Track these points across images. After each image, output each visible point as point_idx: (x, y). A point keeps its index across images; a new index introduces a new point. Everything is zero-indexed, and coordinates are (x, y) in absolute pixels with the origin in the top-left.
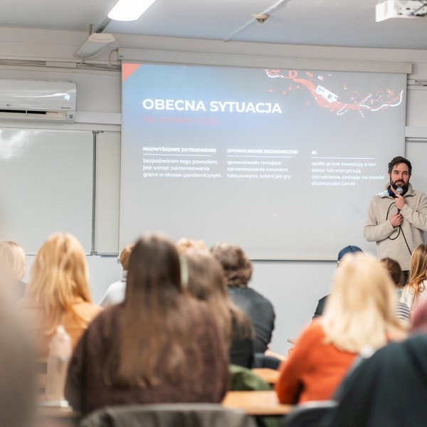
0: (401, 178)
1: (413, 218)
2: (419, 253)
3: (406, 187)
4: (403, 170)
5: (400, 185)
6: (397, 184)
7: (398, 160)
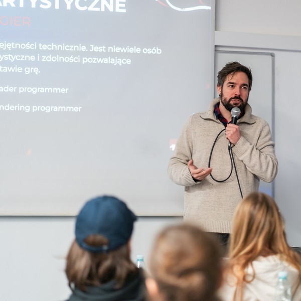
0: (238, 93)
1: (250, 159)
2: (247, 208)
3: (244, 108)
4: (241, 82)
5: (236, 104)
6: (232, 102)
7: (234, 68)
